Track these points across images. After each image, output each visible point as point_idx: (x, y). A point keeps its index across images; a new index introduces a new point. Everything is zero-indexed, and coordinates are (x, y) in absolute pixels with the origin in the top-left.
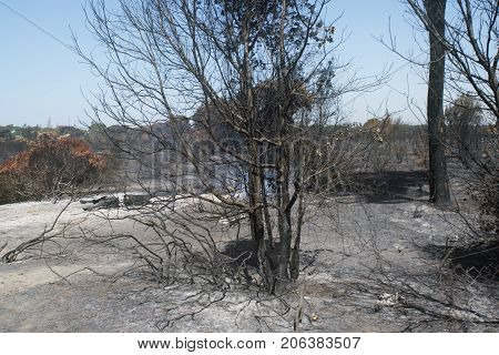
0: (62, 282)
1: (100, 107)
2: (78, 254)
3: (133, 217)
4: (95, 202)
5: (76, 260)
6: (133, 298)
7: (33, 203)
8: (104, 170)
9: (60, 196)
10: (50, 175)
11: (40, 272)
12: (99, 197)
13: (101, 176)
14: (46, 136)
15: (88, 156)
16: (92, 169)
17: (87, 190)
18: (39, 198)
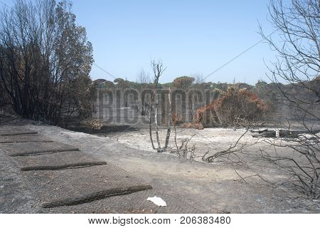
0: (242, 181)
1: (276, 72)
2: (249, 165)
3: (291, 146)
4: (260, 132)
5: (248, 168)
6: (289, 202)
7: (222, 129)
8: (267, 112)
9: (238, 127)
10: (233, 113)
11: (228, 172)
12: (263, 129)
13: (264, 115)
14: (232, 89)
15: (257, 103)
16: (259, 111)
17: (254, 124)
18: (225, 126)
